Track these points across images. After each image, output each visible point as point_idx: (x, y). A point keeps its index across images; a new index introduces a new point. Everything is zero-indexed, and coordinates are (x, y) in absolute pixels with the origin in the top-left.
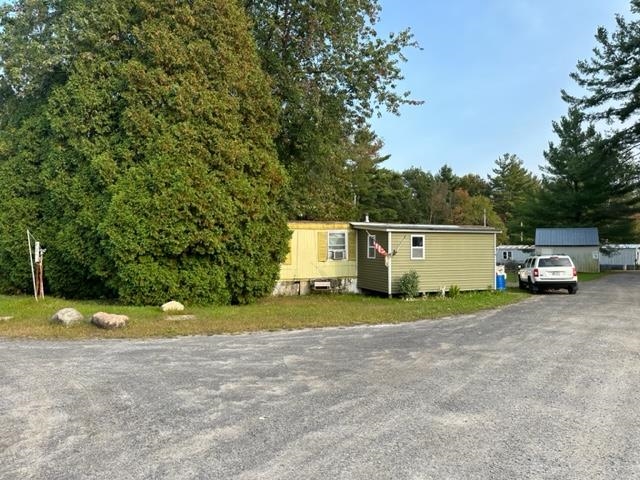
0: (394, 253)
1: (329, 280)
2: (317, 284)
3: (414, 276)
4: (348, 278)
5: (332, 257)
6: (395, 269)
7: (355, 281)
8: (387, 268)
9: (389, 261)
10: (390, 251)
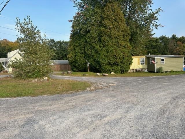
0: (157, 63)
1: (141, 69)
2: (138, 70)
3: (162, 68)
4: (145, 69)
5: (141, 64)
6: (157, 66)
7: (147, 69)
8: (155, 66)
9: (155, 65)
10: (156, 62)
